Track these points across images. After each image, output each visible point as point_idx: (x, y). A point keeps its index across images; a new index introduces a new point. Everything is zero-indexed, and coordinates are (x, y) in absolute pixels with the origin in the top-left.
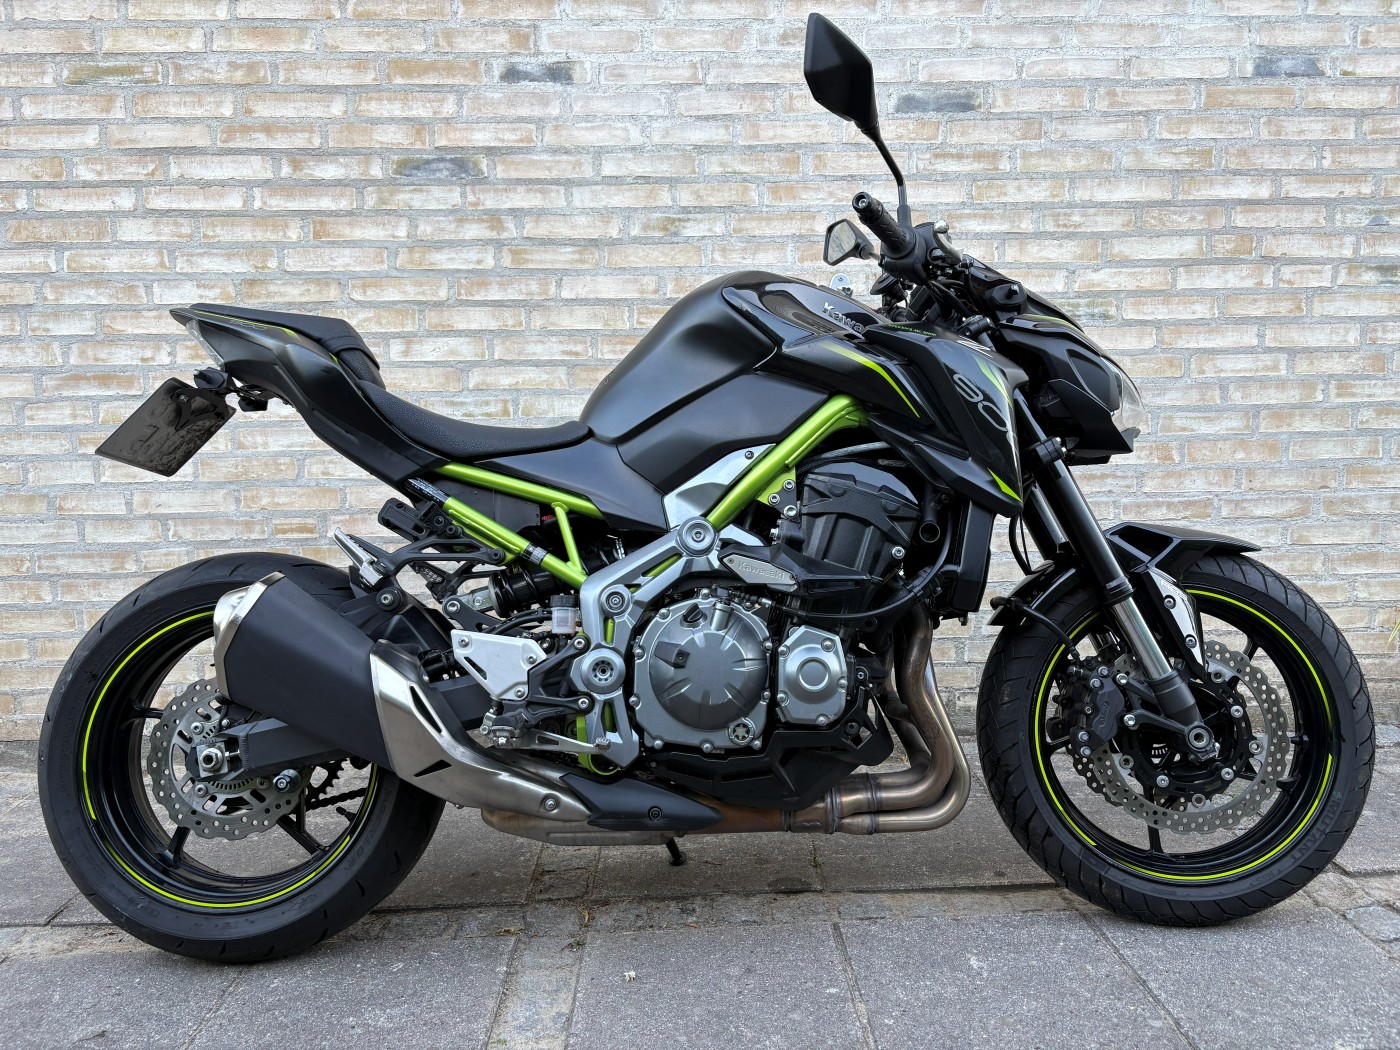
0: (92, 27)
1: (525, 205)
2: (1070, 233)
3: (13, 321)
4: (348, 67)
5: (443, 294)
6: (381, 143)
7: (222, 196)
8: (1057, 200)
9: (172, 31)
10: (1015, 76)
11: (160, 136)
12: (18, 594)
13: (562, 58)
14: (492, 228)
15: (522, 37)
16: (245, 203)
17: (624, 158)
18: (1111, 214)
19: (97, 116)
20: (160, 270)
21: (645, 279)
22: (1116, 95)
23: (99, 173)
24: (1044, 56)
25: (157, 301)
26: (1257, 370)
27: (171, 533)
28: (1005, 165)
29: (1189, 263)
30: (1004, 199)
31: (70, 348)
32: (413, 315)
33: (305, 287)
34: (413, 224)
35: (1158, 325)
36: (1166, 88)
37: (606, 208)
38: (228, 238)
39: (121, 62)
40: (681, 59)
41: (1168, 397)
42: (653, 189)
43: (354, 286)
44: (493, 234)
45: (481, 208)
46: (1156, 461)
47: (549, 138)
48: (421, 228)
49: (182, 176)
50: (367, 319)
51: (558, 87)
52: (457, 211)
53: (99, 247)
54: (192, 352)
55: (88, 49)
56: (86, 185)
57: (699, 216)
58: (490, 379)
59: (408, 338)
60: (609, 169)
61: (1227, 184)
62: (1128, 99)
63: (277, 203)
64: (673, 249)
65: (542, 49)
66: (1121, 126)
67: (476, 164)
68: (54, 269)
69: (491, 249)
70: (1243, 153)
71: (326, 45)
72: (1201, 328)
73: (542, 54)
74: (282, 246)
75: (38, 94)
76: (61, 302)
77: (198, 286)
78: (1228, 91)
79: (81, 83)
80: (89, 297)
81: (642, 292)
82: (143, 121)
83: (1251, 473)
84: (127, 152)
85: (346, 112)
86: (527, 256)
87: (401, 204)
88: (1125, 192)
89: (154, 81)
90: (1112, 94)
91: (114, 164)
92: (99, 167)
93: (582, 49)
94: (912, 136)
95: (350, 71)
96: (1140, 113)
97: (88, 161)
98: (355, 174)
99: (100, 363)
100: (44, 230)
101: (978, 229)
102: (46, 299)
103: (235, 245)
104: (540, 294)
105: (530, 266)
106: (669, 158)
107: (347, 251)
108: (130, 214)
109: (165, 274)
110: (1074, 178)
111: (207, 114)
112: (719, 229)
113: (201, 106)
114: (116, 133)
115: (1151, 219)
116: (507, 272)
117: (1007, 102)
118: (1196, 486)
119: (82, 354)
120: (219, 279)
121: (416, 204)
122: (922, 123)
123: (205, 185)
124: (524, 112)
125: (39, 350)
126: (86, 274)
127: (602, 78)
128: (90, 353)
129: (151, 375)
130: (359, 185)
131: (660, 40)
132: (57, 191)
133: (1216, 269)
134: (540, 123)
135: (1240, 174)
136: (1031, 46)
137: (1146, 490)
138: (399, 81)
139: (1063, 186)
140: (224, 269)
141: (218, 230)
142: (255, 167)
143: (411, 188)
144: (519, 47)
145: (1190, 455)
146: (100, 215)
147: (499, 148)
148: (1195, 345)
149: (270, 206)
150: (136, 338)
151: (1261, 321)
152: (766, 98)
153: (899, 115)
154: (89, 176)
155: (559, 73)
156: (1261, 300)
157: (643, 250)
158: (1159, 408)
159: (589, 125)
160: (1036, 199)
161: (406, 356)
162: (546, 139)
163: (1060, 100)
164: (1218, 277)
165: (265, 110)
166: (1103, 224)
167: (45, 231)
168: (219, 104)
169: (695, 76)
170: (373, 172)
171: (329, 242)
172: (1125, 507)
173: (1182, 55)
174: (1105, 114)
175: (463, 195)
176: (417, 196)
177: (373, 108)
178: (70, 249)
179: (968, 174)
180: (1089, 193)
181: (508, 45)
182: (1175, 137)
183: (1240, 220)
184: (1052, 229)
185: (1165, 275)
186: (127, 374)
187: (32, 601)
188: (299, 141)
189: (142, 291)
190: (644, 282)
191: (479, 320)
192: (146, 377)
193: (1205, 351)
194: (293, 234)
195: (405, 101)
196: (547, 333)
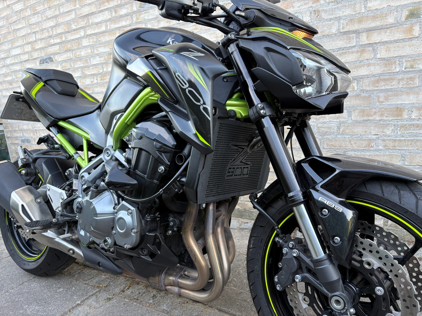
7: (101, 27)
11: (86, 10)
20: (92, 54)
23: (76, 26)
25: (92, 64)
53: (79, 49)
54: (100, 78)
56: (75, 30)
75: (62, 5)
76: (75, 67)
77: (99, 57)
80: (79, 64)
82: (82, 7)
91: (78, 22)
92: (76, 24)
97: (74, 23)
99: (84, 84)
100: (69, 46)
102: (72, 66)
103: (105, 42)
108: (83, 37)
109: (93, 55)
114: (78, 13)
119: (80, 81)
120: (103, 54)
121: (146, 18)
123: (97, 24)
128: (82, 81)
129: (94, 86)
140: (104, 51)
142: (107, 15)
143: (144, 12)
149: (111, 28)
170: (134, 9)
176: (146, 14)
178: (73, 51)
186: (89, 86)
192: (93, 87)
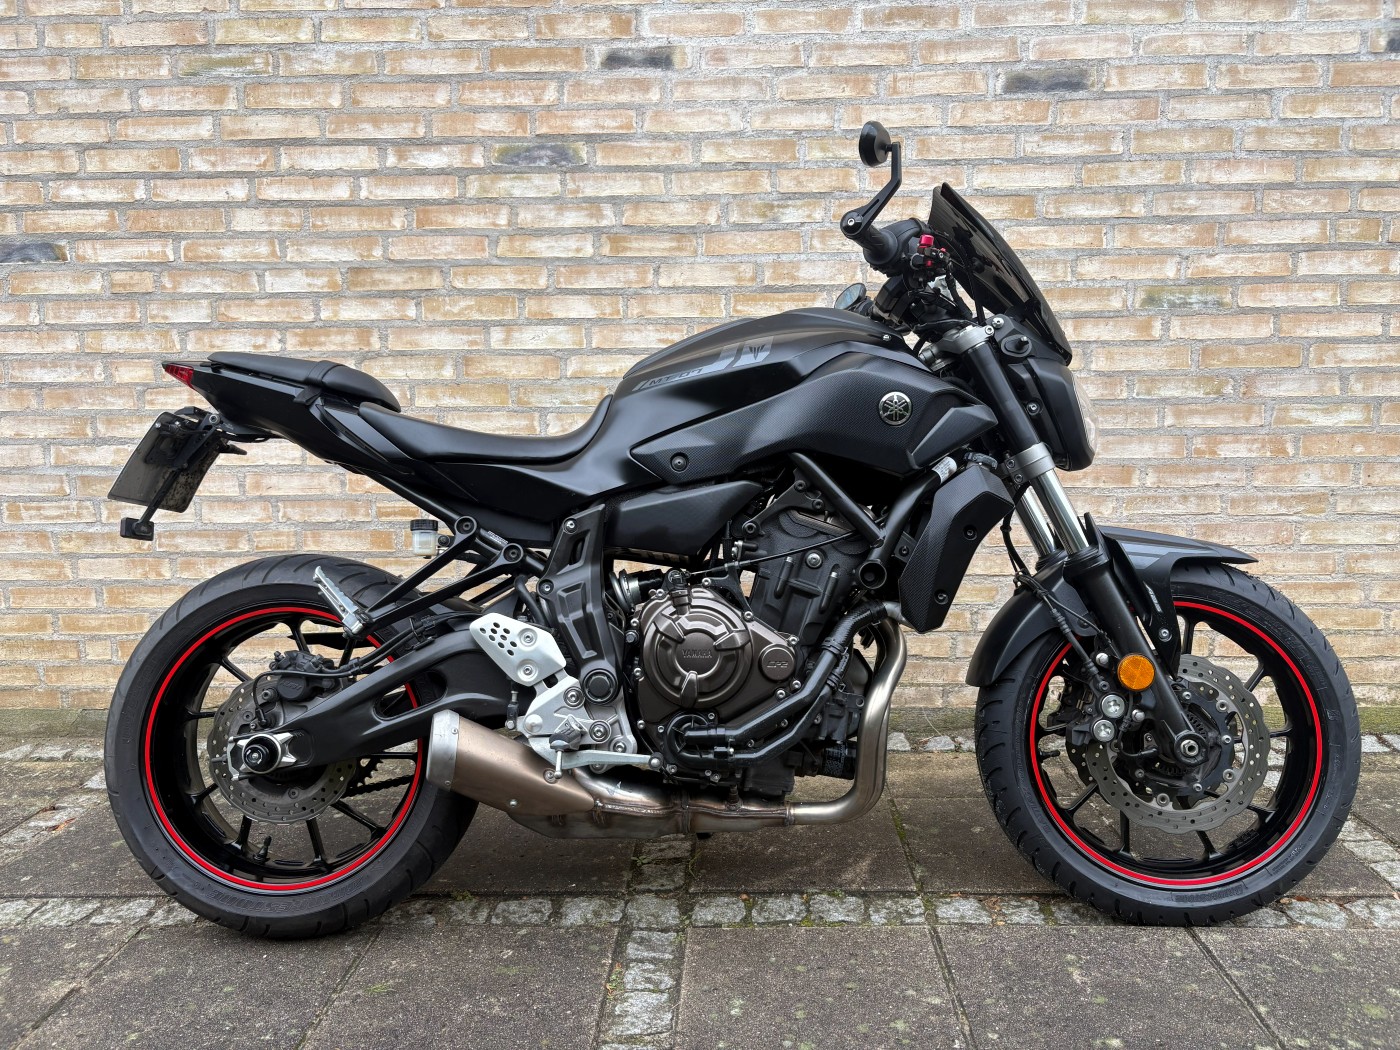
0: (204, 19)
1: (625, 192)
2: (1187, 217)
3: (133, 308)
4: (453, 56)
5: (542, 282)
6: (484, 131)
8: (1172, 182)
9: (282, 22)
10: (1131, 53)
12: (140, 571)
13: (663, 43)
14: (591, 216)
15: (623, 21)
16: (352, 192)
17: (723, 144)
18: (1228, 196)
19: (211, 108)
21: (743, 267)
22: (1239, 72)
24: (1163, 32)
26: (1380, 361)
27: (281, 514)
28: (1117, 147)
29: (1312, 248)
30: (1115, 183)
31: (187, 336)
32: (513, 302)
33: (407, 276)
34: (513, 213)
35: (1276, 312)
36: (1292, 65)
37: (705, 195)
38: (336, 228)
39: (234, 53)
40: (782, 43)
41: (1283, 388)
42: (753, 175)
43: (455, 274)
44: (593, 223)
45: (581, 195)
46: (1268, 454)
47: (648, 126)
48: (522, 216)
49: (293, 167)
50: (469, 307)
51: (658, 73)
52: (557, 198)
55: (201, 40)
57: (799, 202)
58: (588, 367)
59: (508, 326)
60: (709, 155)
61: (1353, 166)
62: (1251, 76)
63: (383, 192)
64: (771, 236)
65: (643, 34)
66: (1243, 104)
67: (576, 151)
68: (172, 258)
69: (590, 237)
70: (1372, 132)
71: (430, 34)
72: (1322, 317)
73: (644, 39)
74: (386, 234)
78: (1358, 68)
79: (194, 74)
81: (739, 279)
83: (1369, 465)
84: (241, 143)
85: (449, 101)
86: (628, 245)
87: (502, 192)
88: (1244, 175)
89: (265, 72)
90: (1233, 71)
93: (683, 33)
94: (1020, 117)
95: (455, 60)
96: (1264, 91)
98: (457, 162)
101: (1087, 214)
104: (637, 282)
105: (629, 254)
106: (769, 143)
107: (449, 239)
110: (1191, 159)
111: (316, 105)
112: (818, 215)
113: (310, 97)
115: (1272, 202)
116: (605, 260)
117: (1122, 81)
118: (1311, 480)
122: (1031, 104)
124: (623, 98)
125: (158, 337)
126: (202, 263)
127: (703, 63)
130: (462, 174)
131: (762, 22)
132: (172, 182)
133: (1340, 255)
134: (640, 109)
135: (1368, 156)
136: (1150, 21)
137: (1256, 484)
138: (501, 69)
139: (1179, 167)
141: (327, 220)
144: (621, 33)
145: (1305, 448)
146: (215, 205)
147: (600, 135)
148: (1315, 334)
150: (249, 325)
151: (1385, 309)
152: (870, 80)
153: (1007, 96)
154: (204, 167)
155: (659, 59)
156: (1387, 287)
157: (742, 237)
158: (1274, 399)
159: (689, 110)
160: (1149, 182)
161: (506, 344)
162: (646, 125)
163: (1178, 79)
164: (1342, 263)
165: (372, 100)
166: (1220, 207)
167: (163, 221)
168: (328, 95)
169: (796, 58)
171: (431, 231)
172: (1233, 501)
173: (1309, 30)
174: (1227, 92)
175: (563, 183)
177: (476, 97)
179: (1077, 158)
180: (1206, 175)
181: (609, 30)
182: (1300, 116)
183: (1367, 204)
184: (1165, 214)
185: (1285, 260)
187: (153, 577)
188: (404, 131)
189: (254, 280)
190: (741, 269)
191: (580, 308)
193: (1325, 340)
194: (398, 223)
195: (507, 91)
196: (644, 321)
